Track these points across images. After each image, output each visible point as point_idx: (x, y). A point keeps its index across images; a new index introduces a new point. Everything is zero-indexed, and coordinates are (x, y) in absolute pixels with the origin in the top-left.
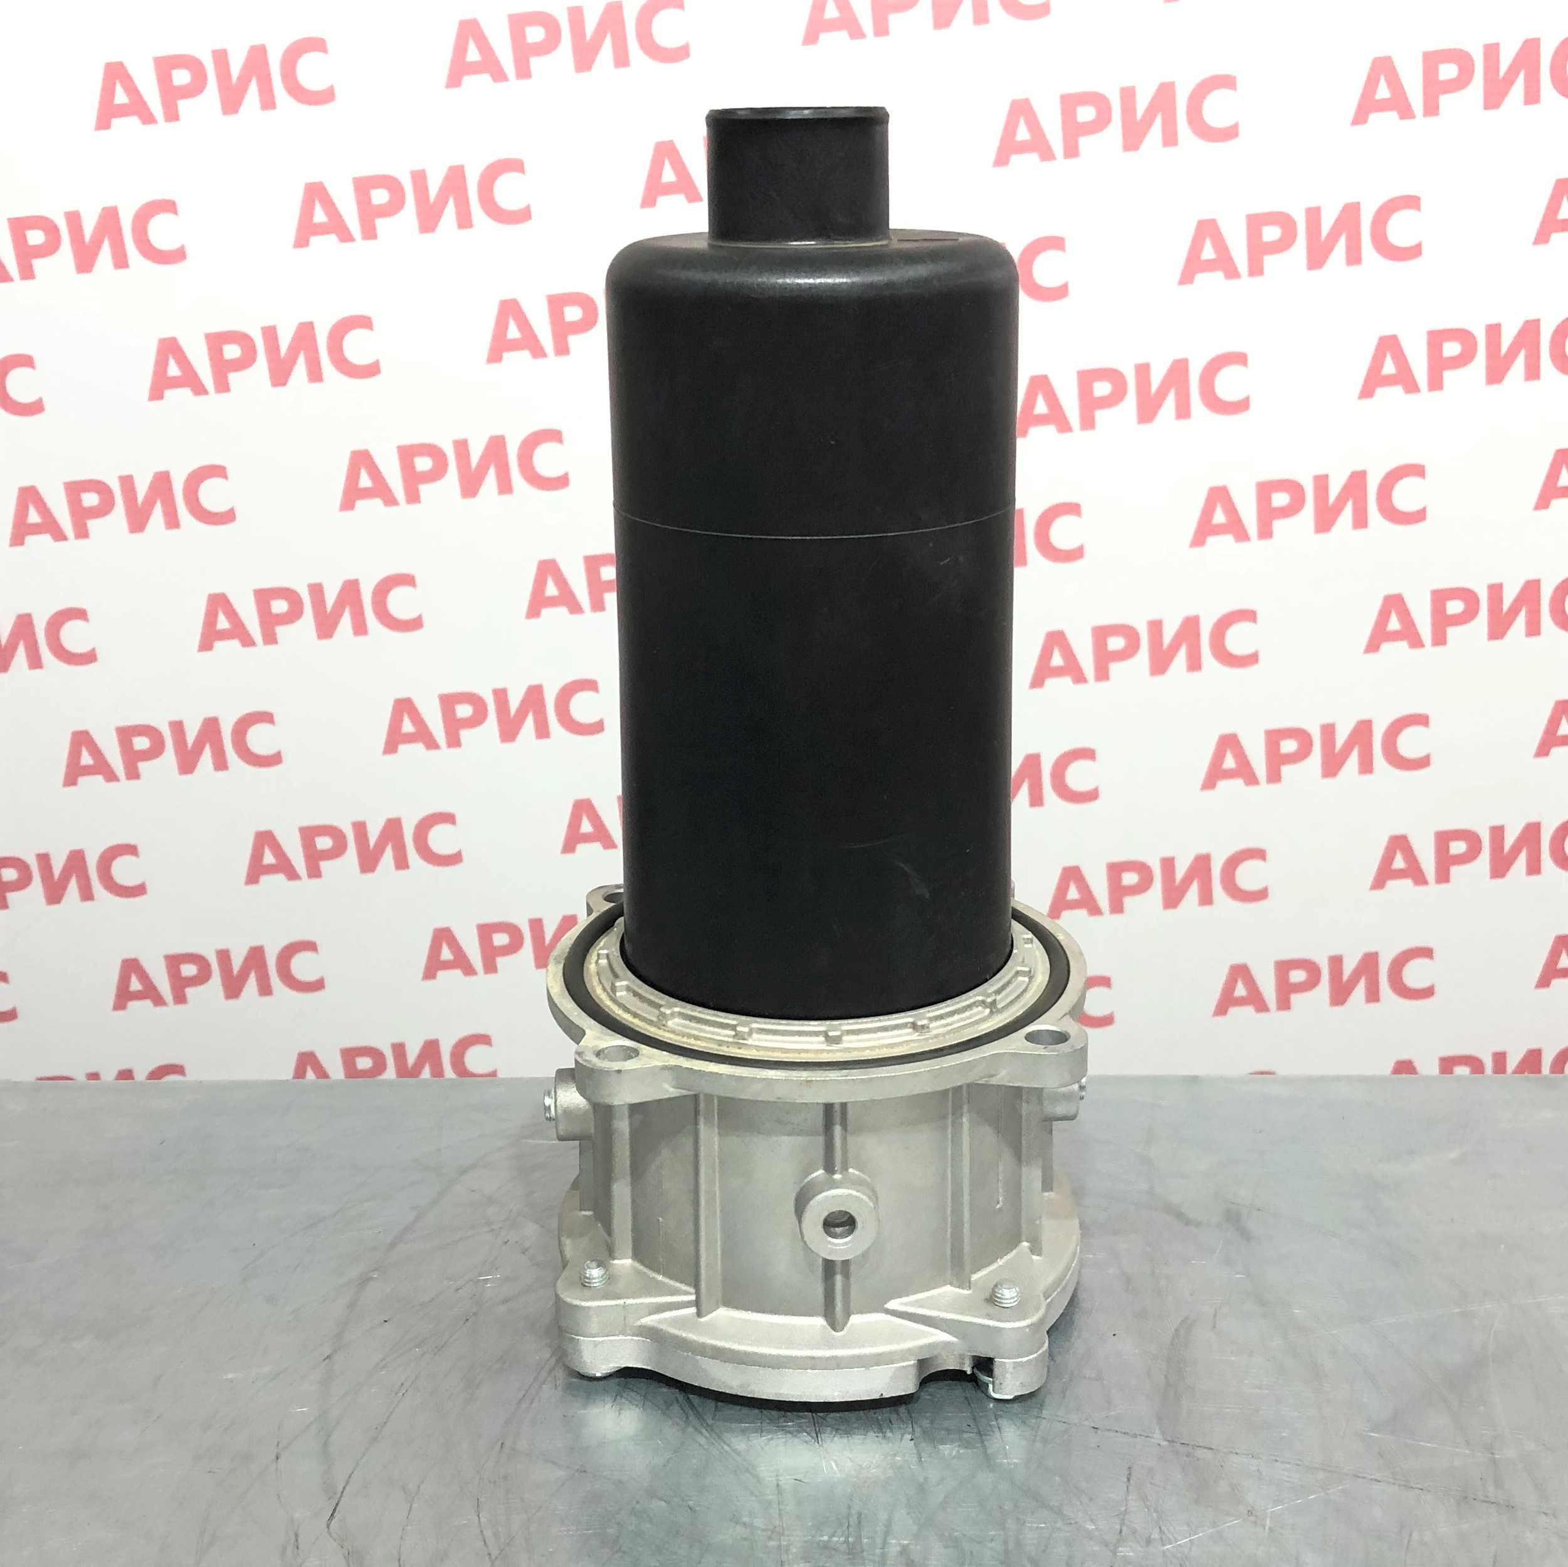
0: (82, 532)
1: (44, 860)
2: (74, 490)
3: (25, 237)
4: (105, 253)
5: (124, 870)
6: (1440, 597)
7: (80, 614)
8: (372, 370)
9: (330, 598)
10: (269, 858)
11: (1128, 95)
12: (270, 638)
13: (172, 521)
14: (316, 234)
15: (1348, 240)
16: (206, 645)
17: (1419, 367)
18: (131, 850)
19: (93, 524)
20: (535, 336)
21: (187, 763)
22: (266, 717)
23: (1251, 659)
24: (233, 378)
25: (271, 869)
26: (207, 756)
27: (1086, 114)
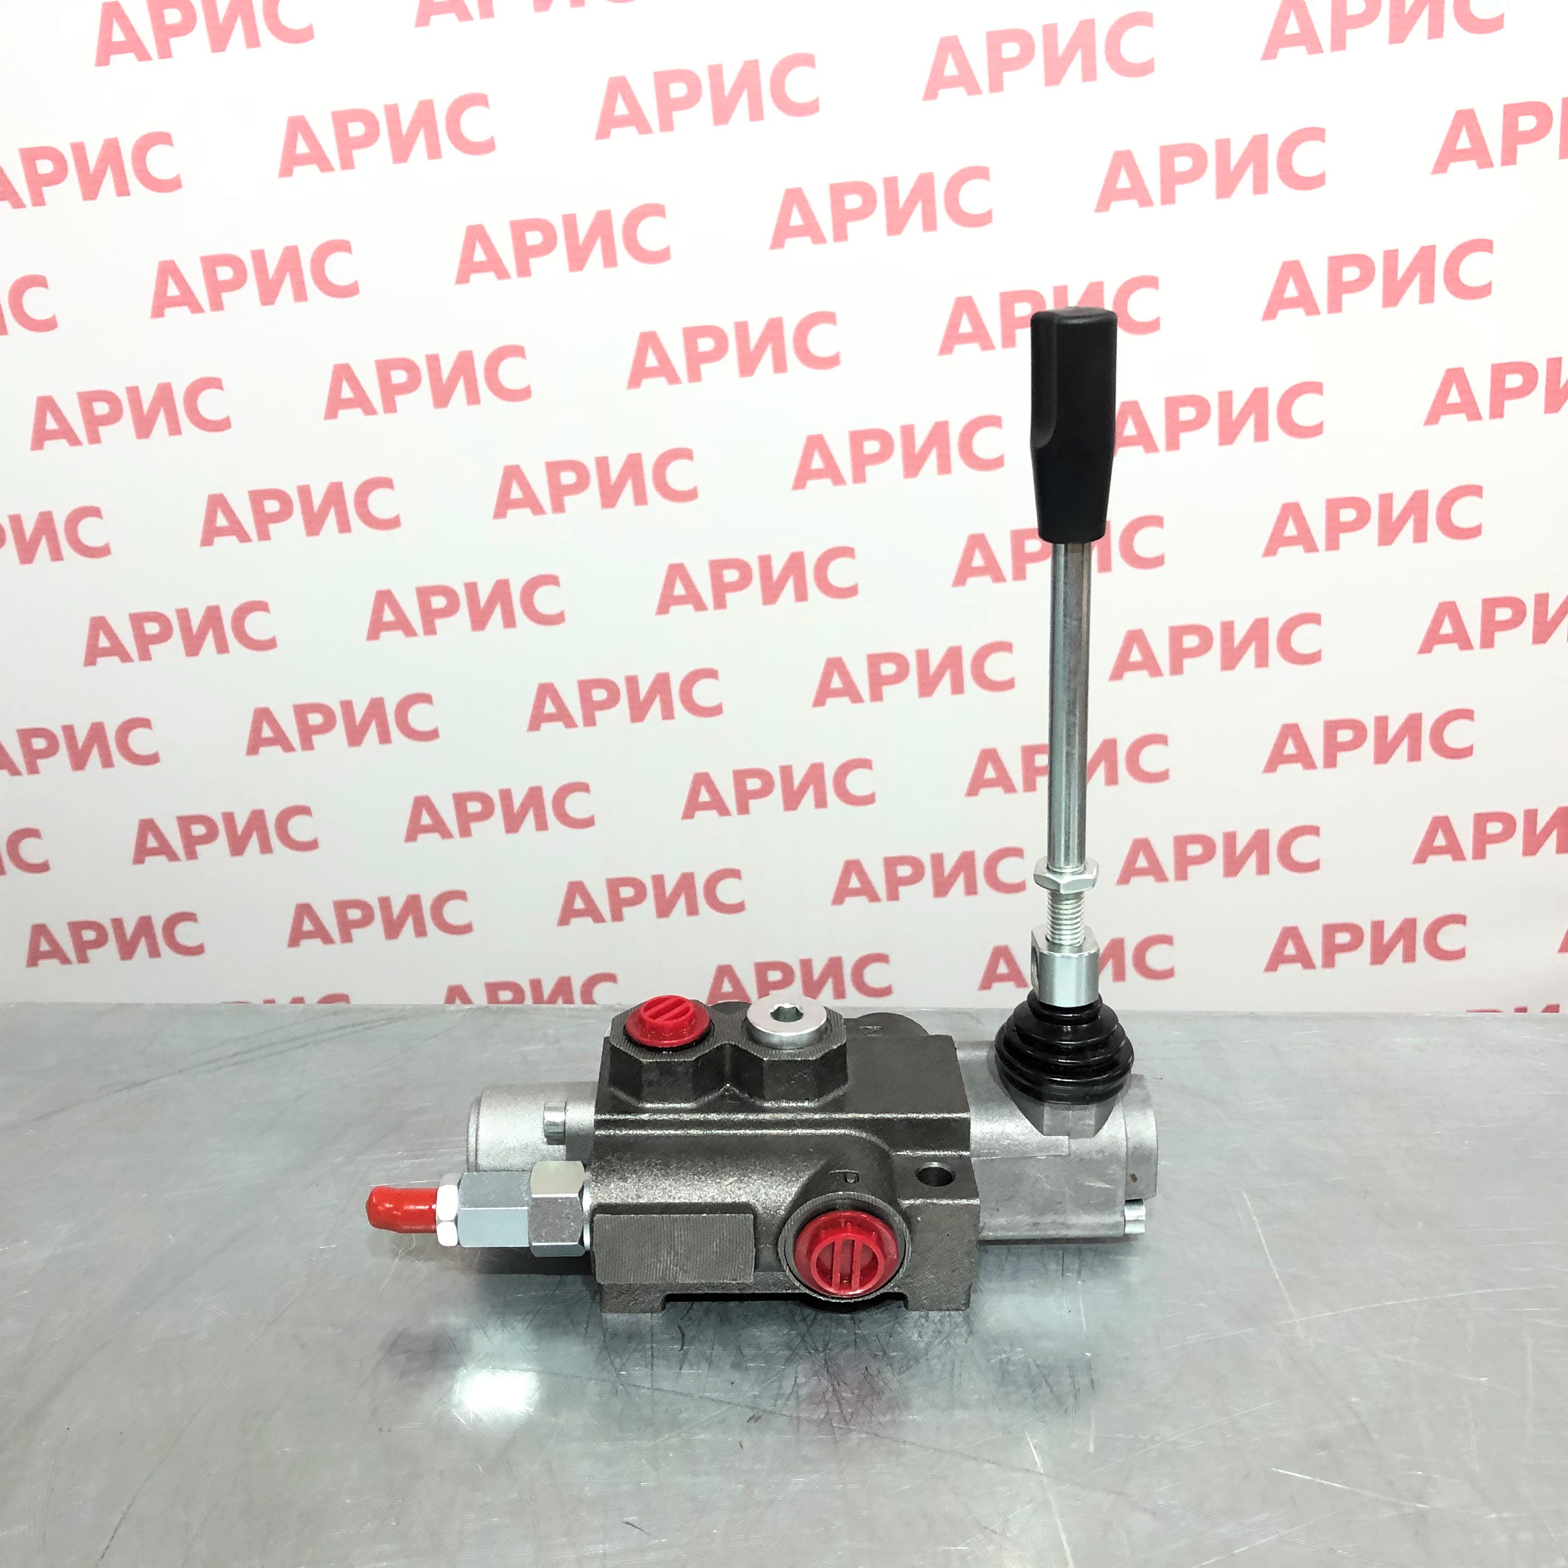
0: (94, 438)
1: (69, 731)
2: (87, 399)
3: (35, 165)
4: (109, 181)
5: (139, 741)
6: (1334, 506)
7: (95, 512)
8: (351, 291)
9: (317, 499)
10: (267, 732)
11: (1050, 32)
12: (264, 535)
13: (175, 429)
14: (300, 164)
15: (1255, 170)
16: (207, 540)
17: (1320, 292)
18: (145, 723)
19: (103, 431)
20: (499, 260)
21: (193, 647)
22: (262, 606)
23: (1158, 561)
24: (226, 297)
25: (269, 742)
26: (210, 640)
27: (1010, 50)
